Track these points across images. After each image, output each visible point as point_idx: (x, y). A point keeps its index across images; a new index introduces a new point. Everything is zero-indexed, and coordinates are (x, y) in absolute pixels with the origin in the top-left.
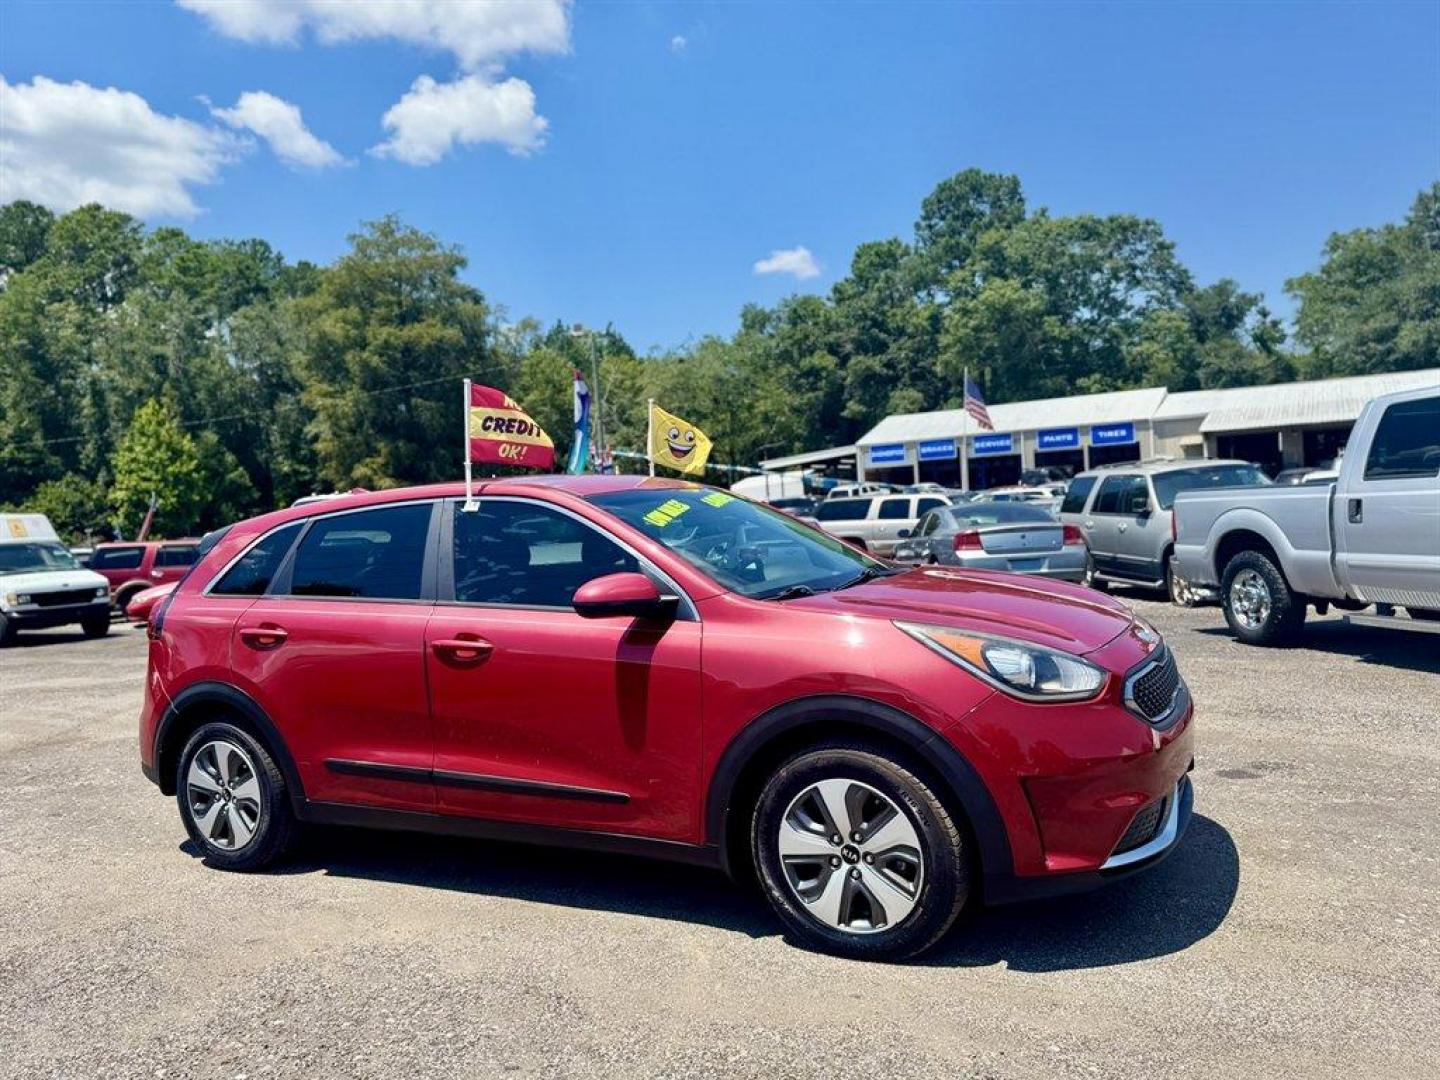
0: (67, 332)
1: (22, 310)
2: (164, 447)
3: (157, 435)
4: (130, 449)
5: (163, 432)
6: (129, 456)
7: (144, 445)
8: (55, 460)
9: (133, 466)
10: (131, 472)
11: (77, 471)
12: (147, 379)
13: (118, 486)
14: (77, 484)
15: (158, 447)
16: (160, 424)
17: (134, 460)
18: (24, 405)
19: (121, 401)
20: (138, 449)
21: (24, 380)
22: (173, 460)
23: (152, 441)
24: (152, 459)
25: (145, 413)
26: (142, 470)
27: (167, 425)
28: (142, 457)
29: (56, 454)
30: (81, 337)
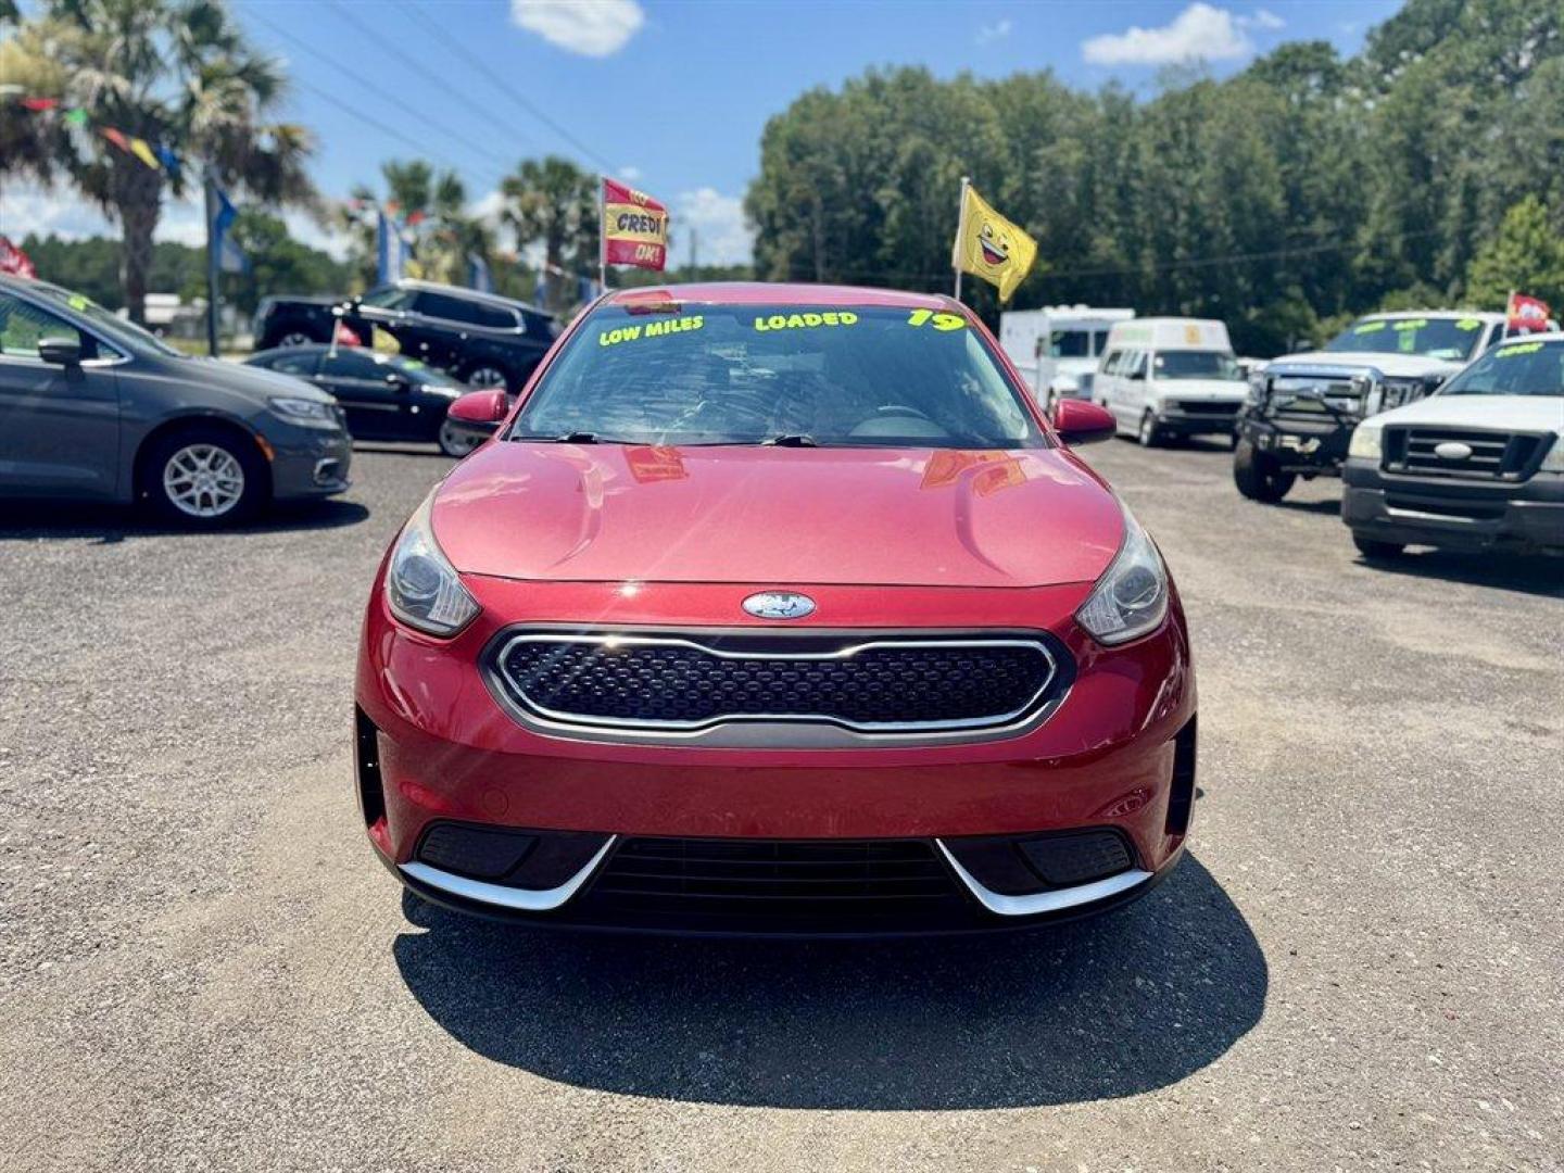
0: (1453, 120)
1: (1409, 100)
2: (1532, 253)
3: (1527, 240)
4: (1492, 256)
5: (1535, 235)
6: (1489, 263)
7: (1509, 251)
8: (1409, 268)
9: (1491, 276)
10: (1485, 283)
11: (1428, 280)
12: (1535, 171)
13: (1468, 298)
14: (1423, 294)
15: (1524, 254)
16: (1534, 225)
17: (1494, 269)
18: (1391, 208)
19: (1499, 198)
20: (1501, 255)
21: (1396, 179)
22: (1538, 269)
23: (1520, 247)
24: (1514, 268)
25: (1519, 213)
26: (1499, 281)
27: (1542, 227)
28: (1503, 266)
29: (1412, 261)
30: (1467, 126)
